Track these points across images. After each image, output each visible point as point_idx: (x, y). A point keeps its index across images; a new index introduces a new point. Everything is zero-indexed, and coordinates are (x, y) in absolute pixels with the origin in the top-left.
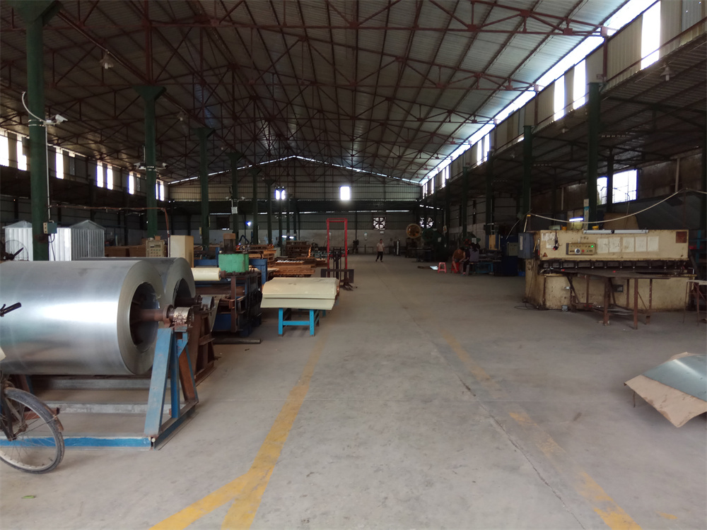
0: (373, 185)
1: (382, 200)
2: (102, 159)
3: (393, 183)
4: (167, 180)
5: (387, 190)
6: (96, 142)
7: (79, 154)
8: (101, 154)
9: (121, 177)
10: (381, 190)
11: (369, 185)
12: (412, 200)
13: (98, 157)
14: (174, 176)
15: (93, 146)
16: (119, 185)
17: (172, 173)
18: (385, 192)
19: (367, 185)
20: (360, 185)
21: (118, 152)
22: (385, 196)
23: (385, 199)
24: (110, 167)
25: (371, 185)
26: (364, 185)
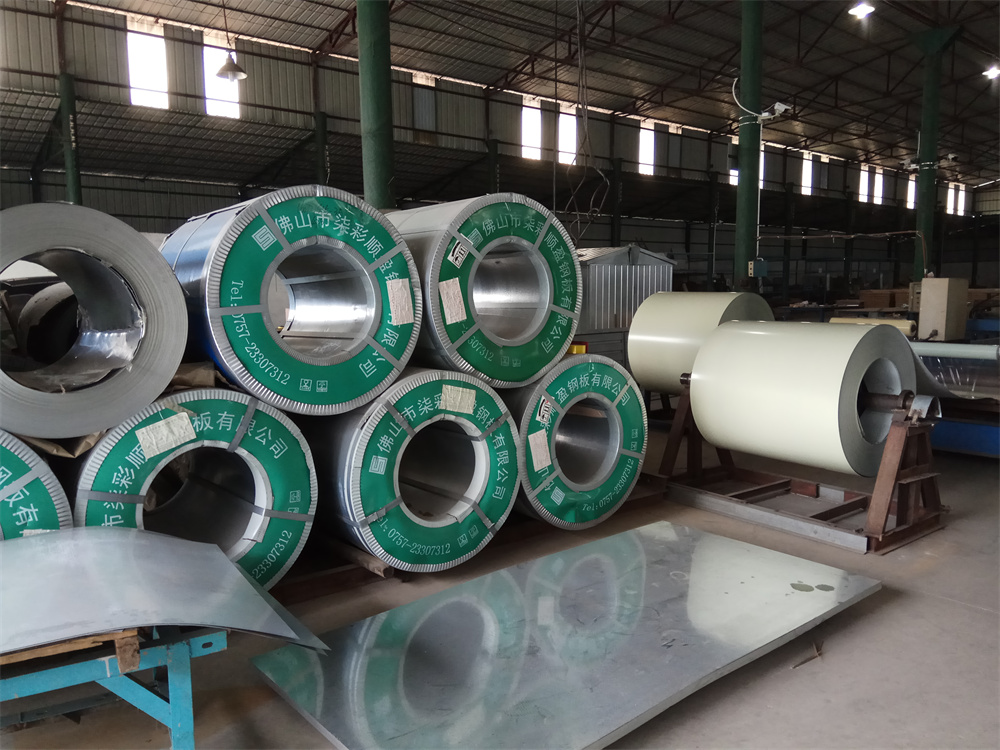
2: (867, 161)
4: (972, 182)
6: (859, 136)
7: (836, 158)
8: (867, 152)
9: (896, 185)
13: (862, 158)
14: (983, 173)
15: (856, 142)
16: (891, 196)
17: (981, 168)
21: (892, 146)
24: (879, 170)
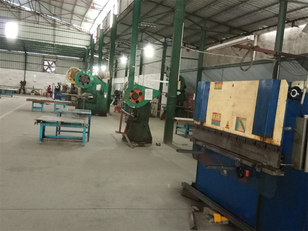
0: (42, 26)
1: (51, 43)
3: (63, 27)
5: (57, 33)
10: (51, 32)
11: (37, 25)
12: (82, 47)
18: (54, 35)
19: (36, 25)
20: (29, 24)
22: (54, 39)
23: (54, 42)
25: (40, 26)
26: (33, 25)
